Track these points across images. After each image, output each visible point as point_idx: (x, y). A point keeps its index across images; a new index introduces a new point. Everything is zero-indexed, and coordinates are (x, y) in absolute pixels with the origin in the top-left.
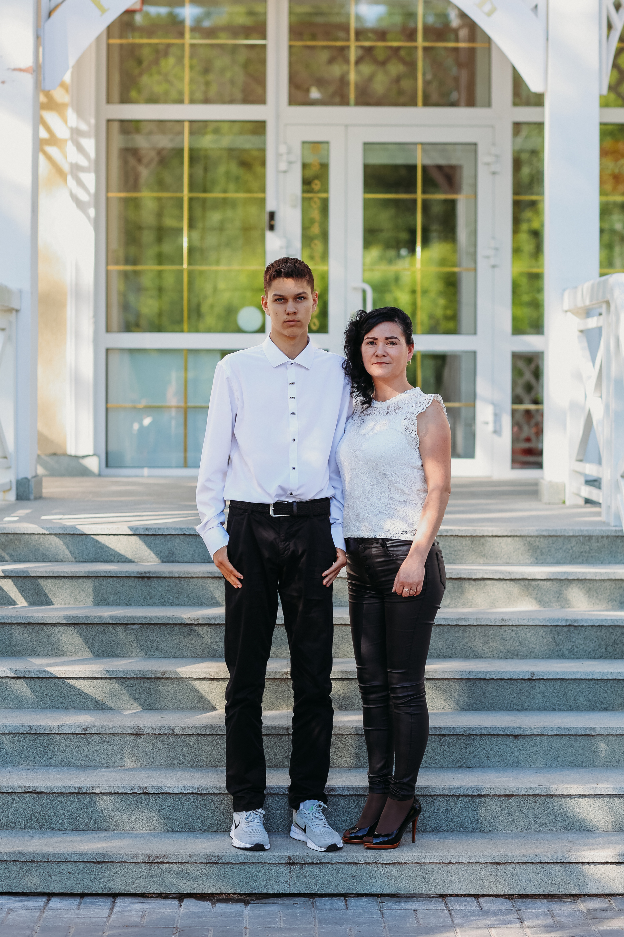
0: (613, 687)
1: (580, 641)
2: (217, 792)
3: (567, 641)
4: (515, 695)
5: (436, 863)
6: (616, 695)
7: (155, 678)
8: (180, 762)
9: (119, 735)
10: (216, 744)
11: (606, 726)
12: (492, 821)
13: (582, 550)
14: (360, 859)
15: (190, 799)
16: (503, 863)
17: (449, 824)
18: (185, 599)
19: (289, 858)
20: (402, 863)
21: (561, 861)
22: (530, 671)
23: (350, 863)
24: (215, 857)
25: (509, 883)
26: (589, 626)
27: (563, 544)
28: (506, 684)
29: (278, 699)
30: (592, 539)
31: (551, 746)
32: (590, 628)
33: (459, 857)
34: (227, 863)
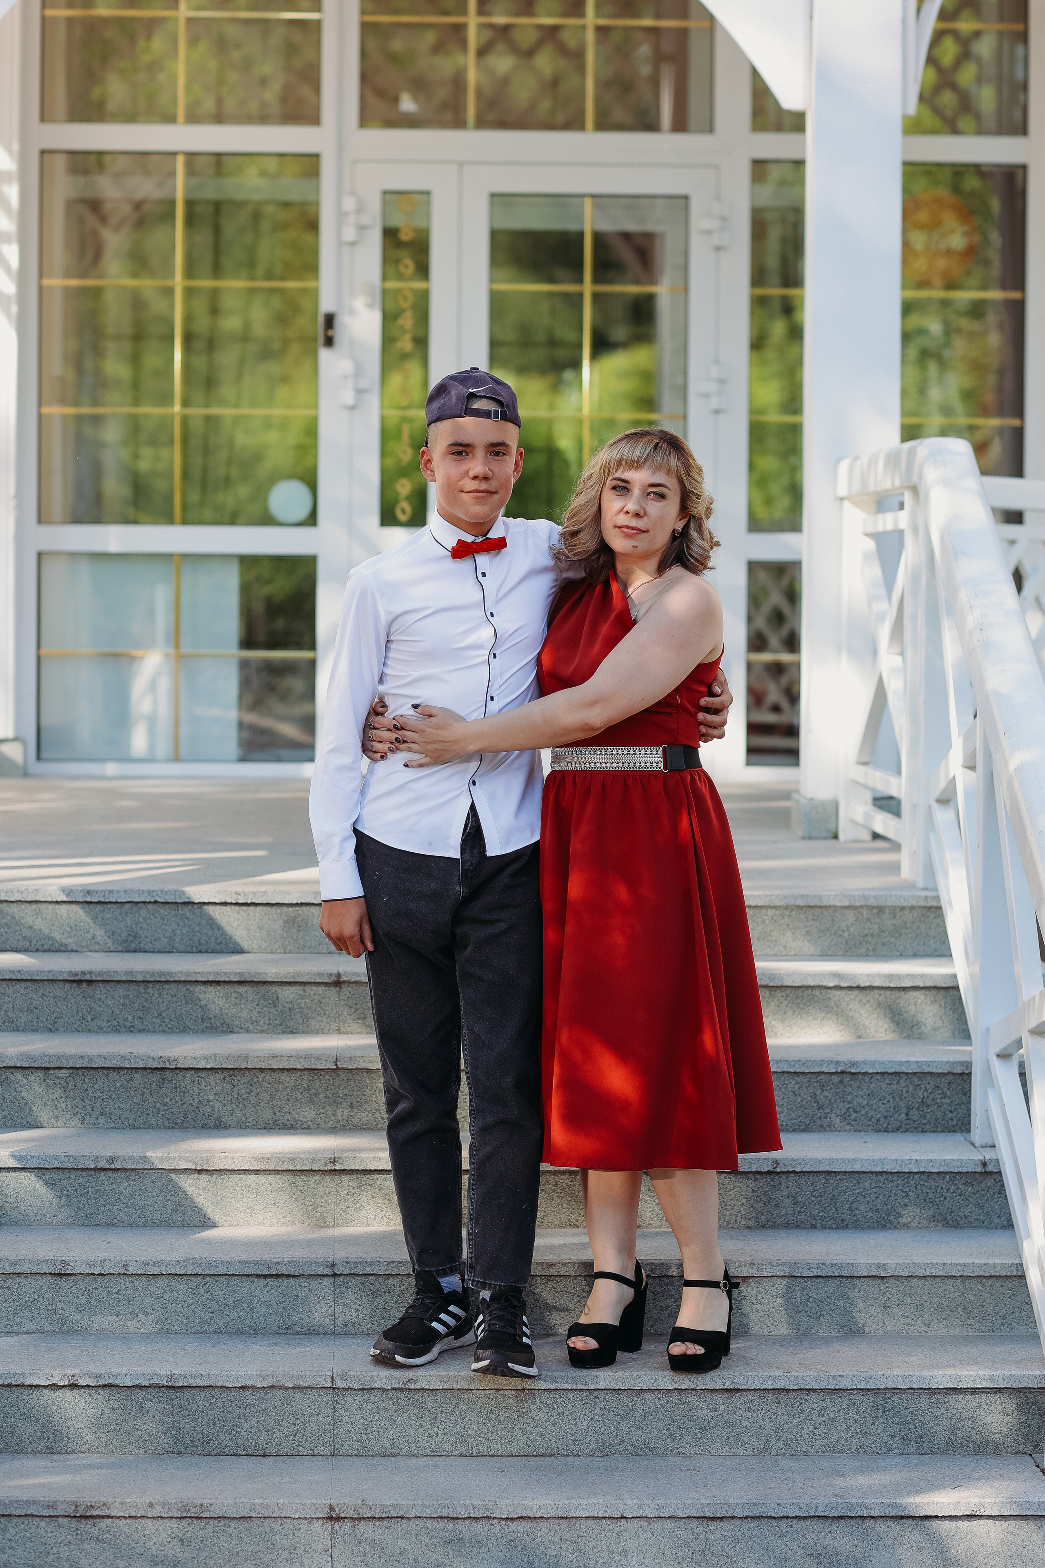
0: (918, 1187)
1: (861, 1101)
2: (202, 1383)
3: (839, 1101)
4: (744, 1201)
5: (598, 1517)
6: (925, 1201)
7: (96, 1169)
8: (138, 1325)
9: (29, 1276)
10: (203, 1292)
11: (907, 1261)
12: (699, 1436)
13: (866, 932)
14: (459, 1510)
15: (154, 1397)
16: (718, 1518)
17: (622, 1442)
18: (155, 1020)
19: (332, 1508)
20: (535, 1518)
21: (822, 1514)
22: (771, 1158)
23: (441, 1517)
24: (196, 1507)
25: (730, 1553)
26: (877, 1073)
27: (833, 920)
28: (727, 1180)
29: (317, 1207)
30: (884, 913)
31: (807, 1297)
32: (879, 1077)
33: (639, 1507)
34: (218, 1517)
